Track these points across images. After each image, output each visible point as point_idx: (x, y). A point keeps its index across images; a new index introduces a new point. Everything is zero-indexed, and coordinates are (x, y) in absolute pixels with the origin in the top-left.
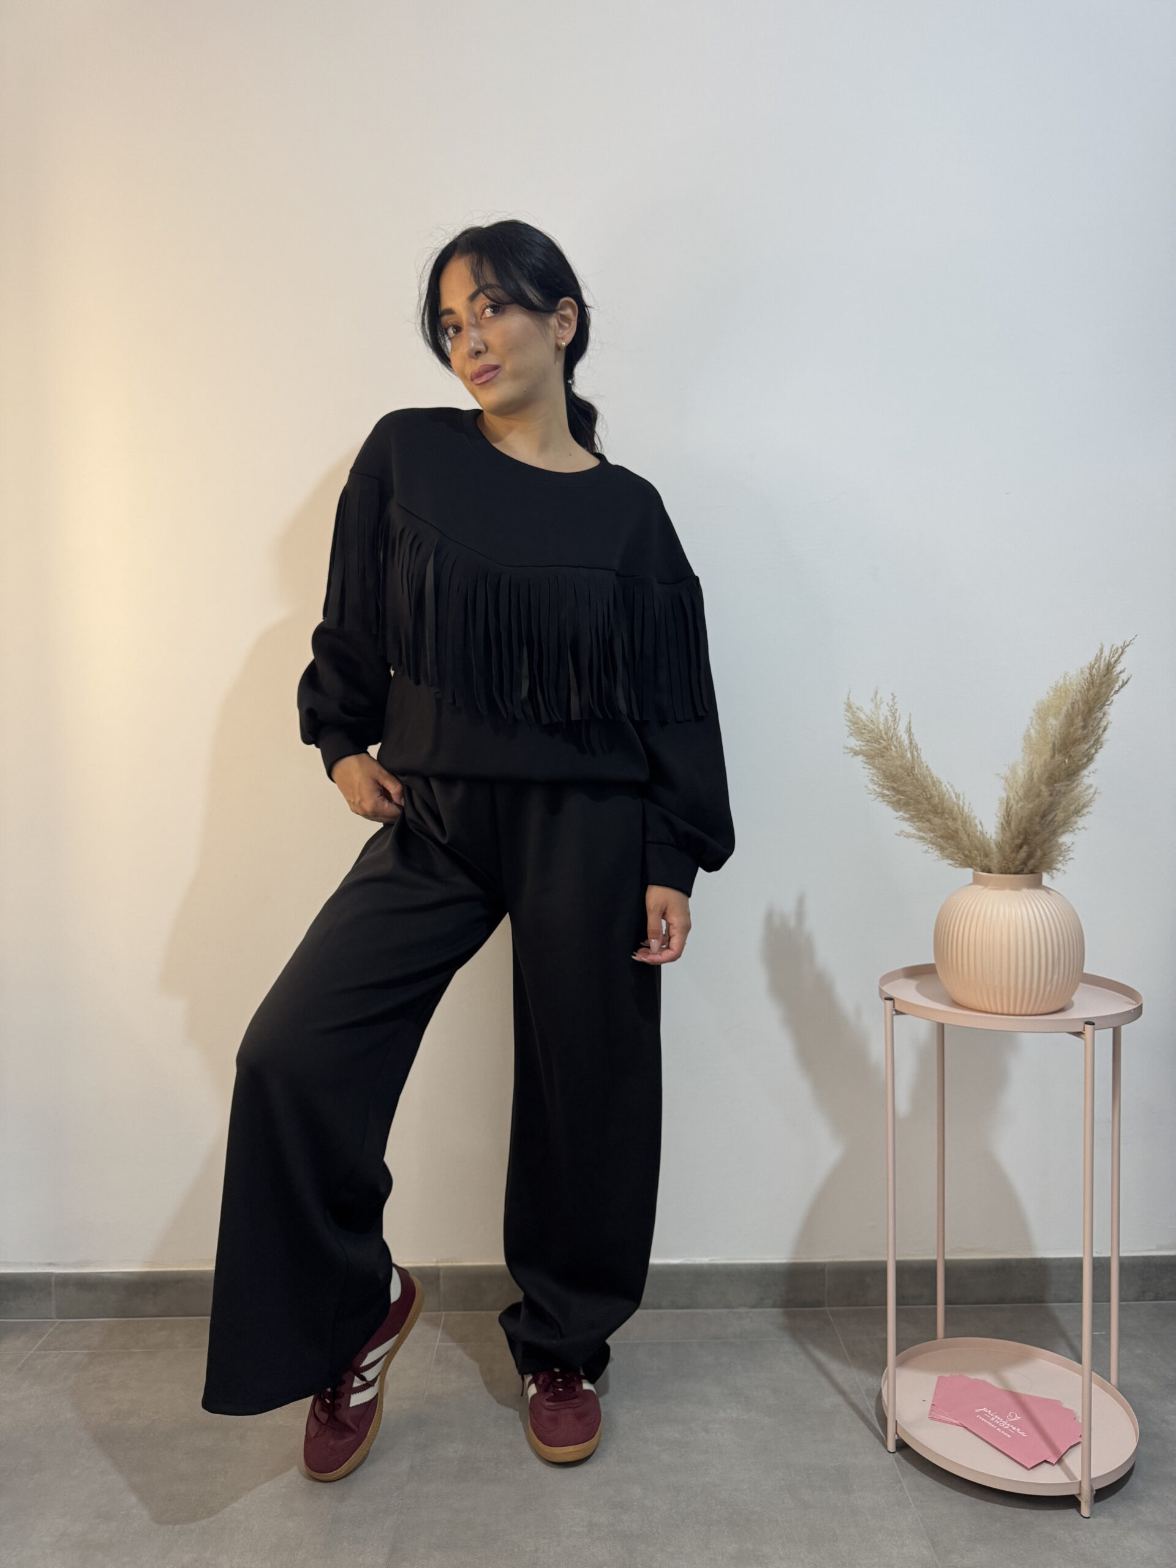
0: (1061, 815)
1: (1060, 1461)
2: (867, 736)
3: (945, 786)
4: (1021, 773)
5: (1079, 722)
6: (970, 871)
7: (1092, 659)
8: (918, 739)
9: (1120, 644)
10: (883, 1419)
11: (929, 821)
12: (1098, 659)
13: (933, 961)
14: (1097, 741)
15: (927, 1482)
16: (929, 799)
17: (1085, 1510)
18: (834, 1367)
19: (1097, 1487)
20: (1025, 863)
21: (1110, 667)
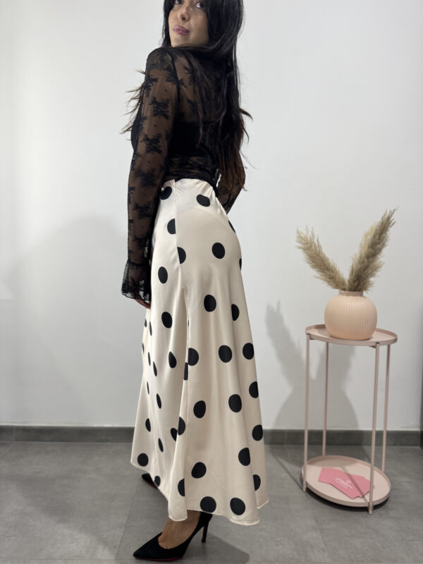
0: (370, 271)
1: (363, 497)
2: (303, 242)
3: (331, 261)
4: (358, 255)
5: (377, 237)
6: (337, 291)
7: (383, 215)
8: (321, 244)
9: (392, 210)
10: (302, 480)
11: (324, 272)
12: (385, 215)
13: (324, 323)
14: (384, 244)
15: (316, 502)
16: (325, 265)
17: (370, 511)
18: (286, 464)
19: (375, 504)
20: (357, 287)
21: (389, 218)
